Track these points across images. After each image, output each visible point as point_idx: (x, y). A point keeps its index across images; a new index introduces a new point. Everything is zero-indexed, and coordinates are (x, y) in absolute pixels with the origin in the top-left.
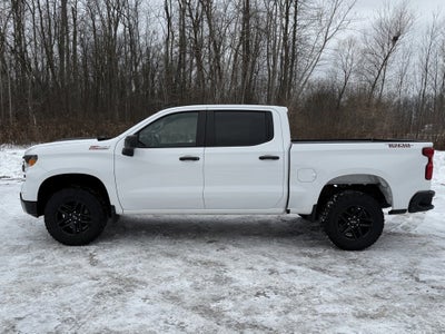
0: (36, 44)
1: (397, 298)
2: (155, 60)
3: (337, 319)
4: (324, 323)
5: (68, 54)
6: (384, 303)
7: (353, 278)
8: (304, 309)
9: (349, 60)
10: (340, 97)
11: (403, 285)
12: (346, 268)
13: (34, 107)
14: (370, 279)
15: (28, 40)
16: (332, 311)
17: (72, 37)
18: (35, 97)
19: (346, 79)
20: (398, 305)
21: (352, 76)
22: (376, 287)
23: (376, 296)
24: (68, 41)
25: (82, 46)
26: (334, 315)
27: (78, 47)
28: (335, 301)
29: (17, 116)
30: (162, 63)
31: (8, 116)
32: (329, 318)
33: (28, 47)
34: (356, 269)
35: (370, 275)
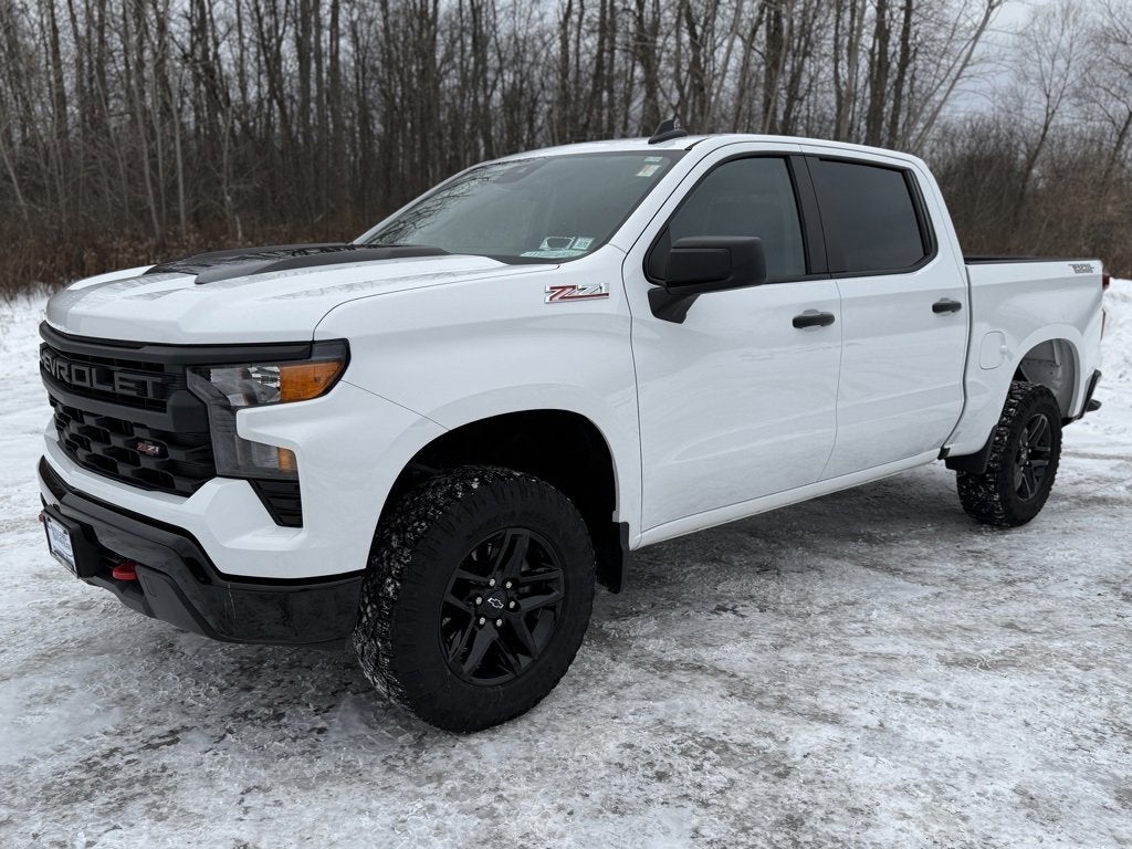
0: (241, 36)
1: (1061, 631)
2: (537, 73)
3: (899, 665)
4: (862, 671)
5: (319, 64)
6: (1025, 639)
7: (964, 588)
8: (822, 642)
9: (1061, 63)
10: (1030, 164)
11: (1085, 608)
12: (952, 568)
13: (237, 195)
14: (1006, 591)
15: (221, 27)
16: (890, 649)
17: (328, 20)
18: (241, 169)
19: (1050, 116)
20: (1058, 644)
21: (1066, 105)
22: (1017, 610)
23: (1010, 625)
24: (319, 27)
25: (355, 40)
26: (892, 658)
27: (343, 43)
28: (905, 632)
29: (196, 218)
30: (553, 79)
31: (176, 218)
32: (879, 663)
33: (223, 47)
34: (978, 571)
35: (1011, 583)
